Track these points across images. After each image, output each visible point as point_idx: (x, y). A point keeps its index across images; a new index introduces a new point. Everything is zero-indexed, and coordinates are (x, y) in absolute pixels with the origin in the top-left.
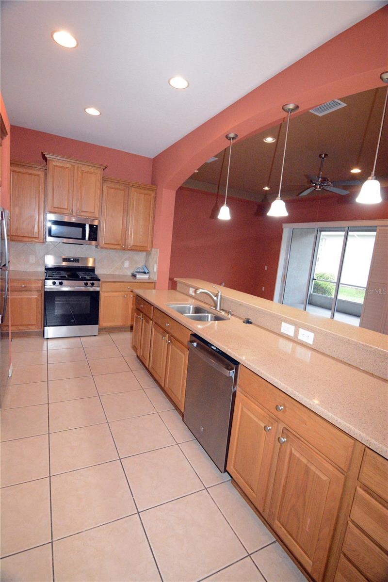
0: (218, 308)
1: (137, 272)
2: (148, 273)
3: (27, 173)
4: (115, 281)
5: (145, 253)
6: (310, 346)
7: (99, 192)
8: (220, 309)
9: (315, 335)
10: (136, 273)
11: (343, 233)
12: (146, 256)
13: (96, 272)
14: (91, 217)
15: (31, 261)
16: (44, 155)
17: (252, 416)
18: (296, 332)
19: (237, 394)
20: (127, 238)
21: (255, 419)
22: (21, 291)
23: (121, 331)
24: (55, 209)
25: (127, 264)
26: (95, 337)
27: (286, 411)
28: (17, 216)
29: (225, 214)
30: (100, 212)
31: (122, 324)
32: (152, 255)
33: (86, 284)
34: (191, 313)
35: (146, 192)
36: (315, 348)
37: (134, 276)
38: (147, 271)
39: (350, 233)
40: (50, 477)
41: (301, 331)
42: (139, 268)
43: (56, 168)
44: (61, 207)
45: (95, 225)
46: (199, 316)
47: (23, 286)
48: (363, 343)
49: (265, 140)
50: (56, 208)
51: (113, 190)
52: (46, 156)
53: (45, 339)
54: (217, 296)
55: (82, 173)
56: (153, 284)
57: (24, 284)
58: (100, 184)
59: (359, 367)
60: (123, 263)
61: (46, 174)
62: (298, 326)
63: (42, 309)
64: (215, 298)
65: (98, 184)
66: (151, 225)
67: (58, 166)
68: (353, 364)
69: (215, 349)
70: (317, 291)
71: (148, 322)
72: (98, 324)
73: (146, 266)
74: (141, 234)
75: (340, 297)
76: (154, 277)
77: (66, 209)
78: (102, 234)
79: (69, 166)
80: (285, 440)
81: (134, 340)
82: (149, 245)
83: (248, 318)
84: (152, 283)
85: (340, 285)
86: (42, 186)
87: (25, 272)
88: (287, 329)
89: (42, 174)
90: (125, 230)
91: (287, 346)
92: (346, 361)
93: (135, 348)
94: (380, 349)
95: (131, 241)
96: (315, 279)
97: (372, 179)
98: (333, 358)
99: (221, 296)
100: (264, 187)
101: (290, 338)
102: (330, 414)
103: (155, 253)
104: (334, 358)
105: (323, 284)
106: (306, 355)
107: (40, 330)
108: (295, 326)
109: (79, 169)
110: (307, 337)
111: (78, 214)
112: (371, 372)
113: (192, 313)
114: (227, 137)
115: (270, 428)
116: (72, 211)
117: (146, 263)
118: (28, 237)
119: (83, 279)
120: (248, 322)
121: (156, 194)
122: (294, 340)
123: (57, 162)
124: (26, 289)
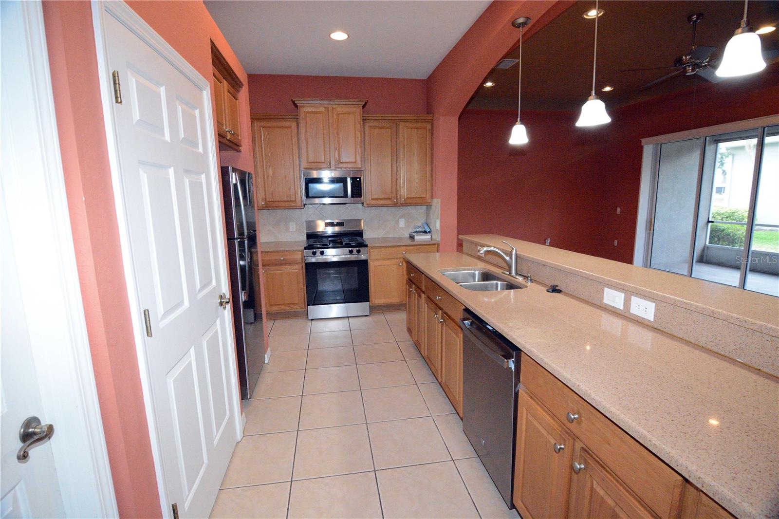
0: (513, 272)
1: (416, 232)
2: (430, 232)
3: (278, 127)
4: (387, 245)
5: (425, 207)
6: (649, 324)
7: (359, 135)
8: (517, 274)
9: (657, 306)
10: (414, 234)
11: (755, 141)
12: (427, 209)
13: (365, 236)
14: (352, 168)
15: (291, 230)
16: (294, 101)
17: (540, 428)
18: (627, 302)
19: (520, 393)
20: (398, 189)
21: (544, 432)
22: (281, 264)
23: (399, 310)
24: (311, 164)
25: (402, 223)
26: (366, 317)
27: (581, 421)
28: (272, 178)
29: (519, 136)
30: (364, 159)
31: (398, 301)
32: (433, 207)
33: (351, 252)
34: (477, 280)
35: (419, 125)
36: (659, 328)
37: (412, 237)
38: (428, 230)
39: (768, 140)
40: (292, 481)
41: (635, 300)
42: (419, 227)
43: (308, 115)
44: (318, 161)
45: (358, 178)
46: (485, 284)
47: (282, 258)
48: (738, 316)
49: (587, 15)
50: (312, 162)
51: (376, 131)
52: (296, 102)
53: (309, 320)
54: (510, 254)
55: (338, 115)
56: (436, 246)
57: (282, 257)
58: (360, 124)
59: (735, 358)
60: (397, 222)
61: (298, 124)
62: (629, 293)
63: (304, 285)
64: (507, 258)
65: (358, 126)
66: (428, 168)
67: (310, 113)
68: (722, 353)
69: (491, 328)
70: (719, 240)
71: (420, 296)
72: (369, 301)
73: (427, 224)
74: (417, 181)
75: (755, 247)
76: (437, 237)
77: (322, 162)
78: (367, 187)
79: (322, 109)
80: (583, 466)
81: (409, 321)
82: (428, 196)
83: (556, 284)
84: (435, 244)
85: (755, 228)
86: (295, 140)
87: (286, 243)
88: (614, 298)
89: (294, 124)
90: (395, 180)
91: (615, 325)
92: (710, 348)
93: (410, 331)
94: (769, 325)
95: (404, 192)
96: (713, 222)
97: (743, 32)
98: (688, 343)
99: (516, 254)
100: (603, 88)
101: (618, 312)
102: (641, 430)
103: (437, 203)
104: (691, 343)
105: (728, 228)
106: (645, 339)
107: (303, 310)
108: (625, 293)
109: (334, 111)
110: (644, 309)
111: (337, 166)
112: (756, 366)
113: (478, 282)
114: (513, 24)
115: (563, 447)
116: (330, 164)
117: (426, 220)
118: (285, 201)
119: (347, 246)
120: (555, 290)
121: (432, 125)
122: (624, 315)
123: (308, 107)
124: (285, 263)
